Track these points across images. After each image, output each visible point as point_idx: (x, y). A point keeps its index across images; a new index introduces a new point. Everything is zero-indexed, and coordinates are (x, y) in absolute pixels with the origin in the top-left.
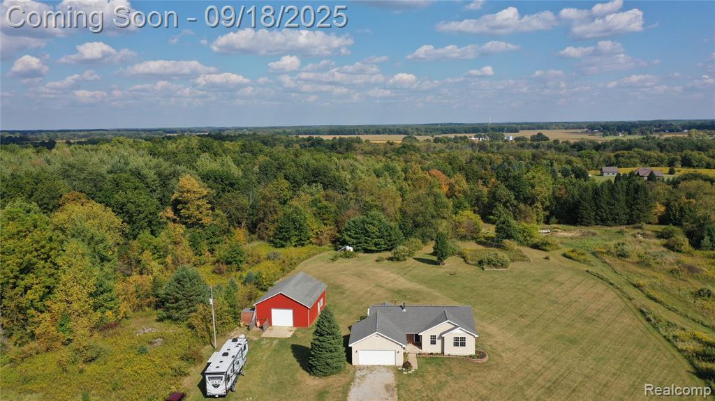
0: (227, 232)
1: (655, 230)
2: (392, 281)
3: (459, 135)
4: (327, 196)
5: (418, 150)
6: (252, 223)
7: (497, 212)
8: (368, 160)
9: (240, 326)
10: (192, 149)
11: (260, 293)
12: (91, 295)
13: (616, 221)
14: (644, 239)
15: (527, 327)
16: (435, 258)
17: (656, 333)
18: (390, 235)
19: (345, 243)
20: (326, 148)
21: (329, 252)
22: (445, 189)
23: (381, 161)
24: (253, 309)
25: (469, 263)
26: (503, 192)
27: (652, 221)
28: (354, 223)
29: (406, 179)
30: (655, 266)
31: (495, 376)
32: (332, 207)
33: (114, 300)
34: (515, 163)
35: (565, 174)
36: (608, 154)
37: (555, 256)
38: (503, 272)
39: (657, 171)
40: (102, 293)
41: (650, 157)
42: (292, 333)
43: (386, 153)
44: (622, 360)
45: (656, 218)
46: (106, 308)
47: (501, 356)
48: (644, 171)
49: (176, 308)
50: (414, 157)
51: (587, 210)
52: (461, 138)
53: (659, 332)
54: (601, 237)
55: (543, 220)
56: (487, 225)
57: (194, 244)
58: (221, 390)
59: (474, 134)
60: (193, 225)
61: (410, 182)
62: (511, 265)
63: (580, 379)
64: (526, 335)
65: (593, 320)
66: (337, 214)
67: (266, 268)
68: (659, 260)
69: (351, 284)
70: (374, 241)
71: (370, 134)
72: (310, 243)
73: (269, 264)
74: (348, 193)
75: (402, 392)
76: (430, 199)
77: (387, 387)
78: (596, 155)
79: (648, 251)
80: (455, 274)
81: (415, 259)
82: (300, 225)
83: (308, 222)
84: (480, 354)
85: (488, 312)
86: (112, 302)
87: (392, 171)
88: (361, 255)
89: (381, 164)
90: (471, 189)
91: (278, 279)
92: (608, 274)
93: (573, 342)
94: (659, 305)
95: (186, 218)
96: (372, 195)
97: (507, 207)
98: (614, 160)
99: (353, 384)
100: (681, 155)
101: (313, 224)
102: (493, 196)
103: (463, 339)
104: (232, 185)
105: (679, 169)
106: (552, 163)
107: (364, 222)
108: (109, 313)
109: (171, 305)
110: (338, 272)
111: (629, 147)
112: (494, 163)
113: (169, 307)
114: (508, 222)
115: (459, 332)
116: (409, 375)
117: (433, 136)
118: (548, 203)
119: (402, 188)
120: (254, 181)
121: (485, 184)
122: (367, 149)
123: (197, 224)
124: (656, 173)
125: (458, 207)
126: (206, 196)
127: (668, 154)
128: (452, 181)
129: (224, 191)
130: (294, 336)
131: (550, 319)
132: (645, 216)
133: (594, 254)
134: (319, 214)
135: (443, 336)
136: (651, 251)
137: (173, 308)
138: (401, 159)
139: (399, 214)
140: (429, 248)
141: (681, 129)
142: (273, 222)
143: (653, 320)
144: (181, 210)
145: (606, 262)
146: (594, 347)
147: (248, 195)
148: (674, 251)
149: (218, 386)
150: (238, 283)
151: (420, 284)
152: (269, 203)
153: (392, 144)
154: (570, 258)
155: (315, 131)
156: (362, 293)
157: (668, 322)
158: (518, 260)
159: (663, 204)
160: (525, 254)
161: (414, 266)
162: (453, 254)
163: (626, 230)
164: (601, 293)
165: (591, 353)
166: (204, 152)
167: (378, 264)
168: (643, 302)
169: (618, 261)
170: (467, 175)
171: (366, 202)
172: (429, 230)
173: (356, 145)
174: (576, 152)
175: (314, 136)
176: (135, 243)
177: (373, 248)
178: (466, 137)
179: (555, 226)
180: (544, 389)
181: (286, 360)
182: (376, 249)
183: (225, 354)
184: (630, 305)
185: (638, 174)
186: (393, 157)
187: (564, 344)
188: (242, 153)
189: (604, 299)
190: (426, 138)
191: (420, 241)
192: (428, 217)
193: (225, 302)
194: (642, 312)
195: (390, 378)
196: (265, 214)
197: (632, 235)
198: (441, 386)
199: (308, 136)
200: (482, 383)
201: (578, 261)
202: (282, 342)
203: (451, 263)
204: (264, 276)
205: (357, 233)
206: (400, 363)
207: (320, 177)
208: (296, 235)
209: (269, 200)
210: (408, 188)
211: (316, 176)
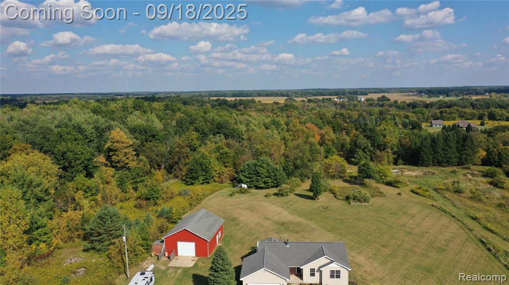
0: (148, 173)
1: (480, 170)
2: (277, 214)
3: (325, 97)
4: (228, 144)
5: (296, 108)
6: (169, 166)
7: (358, 156)
8: (259, 116)
9: (151, 256)
10: (127, 108)
11: (170, 226)
12: (26, 232)
13: (449, 163)
14: (473, 178)
15: (389, 256)
16: (311, 194)
17: (497, 262)
18: (276, 175)
19: (241, 181)
20: (229, 107)
21: (228, 189)
22: (318, 138)
23: (269, 116)
24: (162, 241)
25: (338, 199)
26: (363, 141)
27: (476, 163)
28: (248, 165)
29: (288, 131)
30: (485, 200)
32: (231, 153)
33: (47, 234)
34: (367, 117)
35: (405, 126)
36: (435, 111)
37: (405, 191)
38: (365, 206)
39: (475, 123)
40: (37, 228)
41: (465, 113)
42: (194, 262)
43: (273, 110)
45: (480, 160)
46: (40, 241)
48: (463, 124)
49: (99, 241)
50: (293, 114)
51: (427, 154)
52: (327, 99)
53: (500, 261)
54: (439, 176)
55: (392, 162)
56: (350, 165)
57: (121, 184)
59: (336, 97)
60: (122, 167)
61: (291, 133)
62: (372, 200)
64: (390, 265)
65: (444, 250)
66: (235, 159)
67: (175, 205)
68: (488, 196)
69: (245, 217)
70: (263, 180)
71: (261, 96)
72: (214, 181)
73: (180, 199)
74: (244, 141)
76: (307, 147)
78: (426, 112)
79: (477, 187)
80: (328, 207)
81: (295, 194)
82: (206, 167)
83: (213, 165)
85: (356, 243)
86: (45, 236)
87: (276, 124)
88: (253, 191)
89: (270, 119)
90: (338, 138)
91: (187, 212)
92: (449, 208)
93: (429, 270)
94: (495, 235)
95: (116, 163)
96: (262, 143)
97: (366, 152)
98: (439, 115)
100: (488, 112)
101: (216, 166)
102: (355, 144)
103: (338, 272)
104: (153, 136)
105: (487, 122)
106: (394, 117)
107: (255, 165)
108: (42, 245)
109: (94, 238)
110: (235, 206)
111: (450, 105)
112: (352, 117)
113: (93, 240)
114: (368, 165)
115: (334, 266)
117: (306, 98)
118: (396, 149)
119: (285, 137)
120: (172, 132)
121: (348, 134)
122: (260, 107)
123: (125, 167)
124: (472, 125)
125: (328, 152)
126: (132, 145)
127: (478, 111)
128: (323, 132)
129: (146, 141)
130: (195, 265)
131: (408, 249)
132: (471, 159)
133: (435, 190)
134: (221, 158)
135: (321, 269)
136: (481, 188)
137: (96, 241)
138: (284, 115)
139: (283, 158)
140: (307, 184)
141: (483, 92)
142: (186, 165)
143: (493, 250)
144: (112, 156)
145: (446, 197)
146: (448, 276)
147: (166, 144)
148: (498, 187)
150: (153, 217)
151: (300, 217)
152: (182, 150)
153: (277, 103)
154: (417, 194)
155: (222, 94)
156: (253, 225)
157: (506, 252)
158: (377, 196)
159: (485, 150)
160: (382, 190)
161: (294, 200)
162: (325, 191)
163: (457, 170)
164: (446, 224)
165: (446, 281)
166: (137, 110)
167: (267, 199)
168: (482, 233)
169: (456, 196)
170: (333, 127)
171: (258, 149)
172: (305, 171)
173: (252, 104)
174: (411, 110)
175: (221, 98)
176: (70, 185)
177: (263, 185)
178: (331, 99)
179: (402, 166)
182: (265, 186)
184: (472, 236)
185: (459, 126)
186: (278, 114)
187: (422, 273)
188: (165, 111)
189: (449, 230)
190: (302, 99)
191: (299, 180)
192: (306, 161)
193: (138, 236)
194: (483, 242)
196: (179, 158)
197: (463, 174)
199: (217, 98)
201: (424, 196)
202: (186, 270)
203: (324, 198)
204: (174, 212)
205: (250, 174)
207: (222, 129)
208: (203, 175)
209: (182, 148)
210: (289, 138)
211: (220, 129)
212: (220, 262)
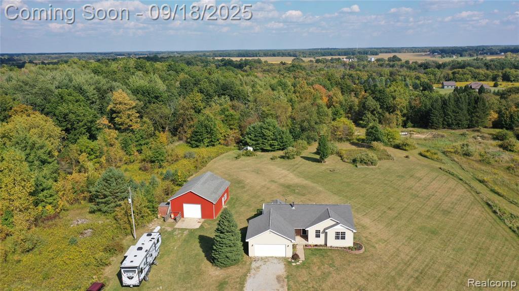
0: (152, 135)
1: (490, 133)
2: (283, 177)
3: (334, 57)
4: (233, 106)
5: (304, 69)
6: (174, 128)
7: (366, 118)
8: (265, 77)
9: (157, 217)
10: (129, 68)
11: (176, 188)
12: (31, 194)
13: (459, 126)
14: (483, 141)
15: (394, 219)
16: (318, 157)
17: (502, 224)
18: (282, 138)
19: (246, 144)
20: (235, 67)
21: (234, 151)
22: (325, 100)
23: (276, 77)
24: (168, 204)
25: (345, 161)
26: (372, 103)
27: (487, 126)
28: (254, 128)
29: (295, 92)
30: (494, 163)
31: (371, 266)
32: (237, 115)
33: (53, 196)
34: (377, 78)
35: (415, 87)
36: (447, 71)
37: (413, 154)
38: (372, 169)
39: (488, 85)
40: (42, 190)
41: (479, 74)
42: (200, 224)
43: (280, 71)
44: (477, 250)
45: (491, 122)
46: (47, 203)
47: (375, 247)
48: (476, 85)
49: (105, 203)
50: (301, 75)
51: (437, 117)
52: (336, 59)
53: (505, 223)
54: (448, 139)
55: (401, 124)
56: (358, 128)
57: (125, 146)
58: (135, 281)
59: (346, 57)
60: (125, 130)
61: (298, 94)
62: (379, 163)
63: (443, 269)
64: (395, 227)
65: (449, 212)
66: (241, 121)
67: (179, 168)
68: (497, 159)
69: (251, 179)
70: (269, 142)
71: (268, 56)
72: (220, 143)
73: (185, 162)
74: (249, 103)
75: (291, 283)
76: (314, 109)
77: (278, 278)
78: (439, 73)
79: (487, 150)
80: (334, 170)
81: (302, 157)
82: (211, 130)
83: (218, 128)
84: (357, 246)
85: (362, 205)
86: (51, 198)
87: (283, 85)
88: (259, 153)
89: (276, 80)
90: (346, 100)
91: (192, 175)
92: (457, 171)
93: (434, 232)
94: (502, 198)
95: (119, 125)
96: (268, 105)
97: (374, 115)
98: (451, 76)
99: (249, 275)
100: (502, 72)
101: (221, 129)
102: (363, 106)
103: (343, 233)
104: (157, 98)
105: (501, 83)
106: (405, 78)
107: (261, 127)
108: (49, 207)
109: (100, 200)
110: (240, 168)
111: (463, 66)
112: (361, 78)
113: (99, 202)
114: (376, 128)
115: (340, 228)
116: (297, 267)
117: (314, 58)
118: (405, 111)
119: (292, 99)
120: (176, 94)
121: (356, 95)
122: (266, 68)
123: (129, 129)
124: (485, 87)
125: (336, 114)
126: (135, 107)
127: (492, 71)
128: (331, 93)
129: (150, 102)
130: (202, 227)
131: (413, 211)
132: (482, 122)
133: (444, 153)
134: (226, 120)
135: (326, 231)
136: (490, 151)
137: (102, 203)
138: (292, 76)
139: (289, 121)
140: (314, 147)
141: (499, 52)
142: (190, 127)
143: (499, 213)
144: (115, 118)
145: (454, 160)
146: (453, 238)
147: (170, 106)
148: (507, 150)
149: (132, 278)
150: (158, 180)
151: (306, 180)
152: (187, 112)
153: (284, 64)
154: (425, 156)
155: (227, 54)
156: (259, 187)
157: (511, 214)
158: (385, 159)
159: (496, 112)
160: (389, 153)
161: (301, 163)
162: (332, 153)
163: (467, 132)
164: (453, 187)
165: (450, 243)
166: (139, 70)
167: (273, 162)
168: (488, 196)
169: (464, 159)
170: (342, 89)
171: (264, 111)
172: (312, 134)
173: (258, 65)
174: (423, 70)
175: (226, 58)
176: (74, 147)
177: (269, 148)
178: (339, 59)
179: (411, 129)
180: (413, 279)
181: (194, 250)
182: (271, 149)
183: (140, 249)
185: (471, 87)
186: (285, 74)
187: (427, 235)
188: (168, 71)
189: (455, 193)
190: (309, 59)
191: (306, 142)
192: (313, 123)
193: (144, 199)
194: (489, 205)
195: (281, 269)
196: (184, 120)
197: (473, 137)
198: (325, 276)
199: (221, 58)
200: (360, 273)
201: (432, 159)
202: (192, 232)
203: (331, 161)
204: (179, 174)
205: (256, 136)
206: (290, 255)
207: (228, 91)
208: (208, 138)
209: (187, 109)
210: (296, 99)
211: (225, 90)
212: (226, 223)
